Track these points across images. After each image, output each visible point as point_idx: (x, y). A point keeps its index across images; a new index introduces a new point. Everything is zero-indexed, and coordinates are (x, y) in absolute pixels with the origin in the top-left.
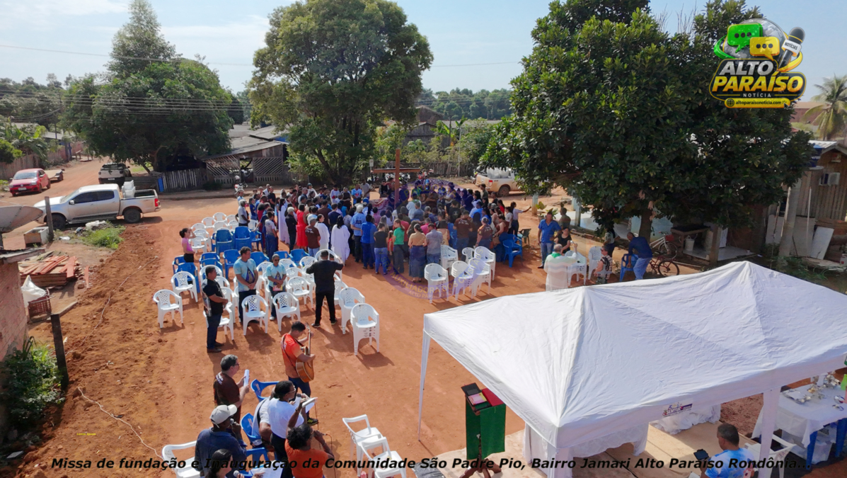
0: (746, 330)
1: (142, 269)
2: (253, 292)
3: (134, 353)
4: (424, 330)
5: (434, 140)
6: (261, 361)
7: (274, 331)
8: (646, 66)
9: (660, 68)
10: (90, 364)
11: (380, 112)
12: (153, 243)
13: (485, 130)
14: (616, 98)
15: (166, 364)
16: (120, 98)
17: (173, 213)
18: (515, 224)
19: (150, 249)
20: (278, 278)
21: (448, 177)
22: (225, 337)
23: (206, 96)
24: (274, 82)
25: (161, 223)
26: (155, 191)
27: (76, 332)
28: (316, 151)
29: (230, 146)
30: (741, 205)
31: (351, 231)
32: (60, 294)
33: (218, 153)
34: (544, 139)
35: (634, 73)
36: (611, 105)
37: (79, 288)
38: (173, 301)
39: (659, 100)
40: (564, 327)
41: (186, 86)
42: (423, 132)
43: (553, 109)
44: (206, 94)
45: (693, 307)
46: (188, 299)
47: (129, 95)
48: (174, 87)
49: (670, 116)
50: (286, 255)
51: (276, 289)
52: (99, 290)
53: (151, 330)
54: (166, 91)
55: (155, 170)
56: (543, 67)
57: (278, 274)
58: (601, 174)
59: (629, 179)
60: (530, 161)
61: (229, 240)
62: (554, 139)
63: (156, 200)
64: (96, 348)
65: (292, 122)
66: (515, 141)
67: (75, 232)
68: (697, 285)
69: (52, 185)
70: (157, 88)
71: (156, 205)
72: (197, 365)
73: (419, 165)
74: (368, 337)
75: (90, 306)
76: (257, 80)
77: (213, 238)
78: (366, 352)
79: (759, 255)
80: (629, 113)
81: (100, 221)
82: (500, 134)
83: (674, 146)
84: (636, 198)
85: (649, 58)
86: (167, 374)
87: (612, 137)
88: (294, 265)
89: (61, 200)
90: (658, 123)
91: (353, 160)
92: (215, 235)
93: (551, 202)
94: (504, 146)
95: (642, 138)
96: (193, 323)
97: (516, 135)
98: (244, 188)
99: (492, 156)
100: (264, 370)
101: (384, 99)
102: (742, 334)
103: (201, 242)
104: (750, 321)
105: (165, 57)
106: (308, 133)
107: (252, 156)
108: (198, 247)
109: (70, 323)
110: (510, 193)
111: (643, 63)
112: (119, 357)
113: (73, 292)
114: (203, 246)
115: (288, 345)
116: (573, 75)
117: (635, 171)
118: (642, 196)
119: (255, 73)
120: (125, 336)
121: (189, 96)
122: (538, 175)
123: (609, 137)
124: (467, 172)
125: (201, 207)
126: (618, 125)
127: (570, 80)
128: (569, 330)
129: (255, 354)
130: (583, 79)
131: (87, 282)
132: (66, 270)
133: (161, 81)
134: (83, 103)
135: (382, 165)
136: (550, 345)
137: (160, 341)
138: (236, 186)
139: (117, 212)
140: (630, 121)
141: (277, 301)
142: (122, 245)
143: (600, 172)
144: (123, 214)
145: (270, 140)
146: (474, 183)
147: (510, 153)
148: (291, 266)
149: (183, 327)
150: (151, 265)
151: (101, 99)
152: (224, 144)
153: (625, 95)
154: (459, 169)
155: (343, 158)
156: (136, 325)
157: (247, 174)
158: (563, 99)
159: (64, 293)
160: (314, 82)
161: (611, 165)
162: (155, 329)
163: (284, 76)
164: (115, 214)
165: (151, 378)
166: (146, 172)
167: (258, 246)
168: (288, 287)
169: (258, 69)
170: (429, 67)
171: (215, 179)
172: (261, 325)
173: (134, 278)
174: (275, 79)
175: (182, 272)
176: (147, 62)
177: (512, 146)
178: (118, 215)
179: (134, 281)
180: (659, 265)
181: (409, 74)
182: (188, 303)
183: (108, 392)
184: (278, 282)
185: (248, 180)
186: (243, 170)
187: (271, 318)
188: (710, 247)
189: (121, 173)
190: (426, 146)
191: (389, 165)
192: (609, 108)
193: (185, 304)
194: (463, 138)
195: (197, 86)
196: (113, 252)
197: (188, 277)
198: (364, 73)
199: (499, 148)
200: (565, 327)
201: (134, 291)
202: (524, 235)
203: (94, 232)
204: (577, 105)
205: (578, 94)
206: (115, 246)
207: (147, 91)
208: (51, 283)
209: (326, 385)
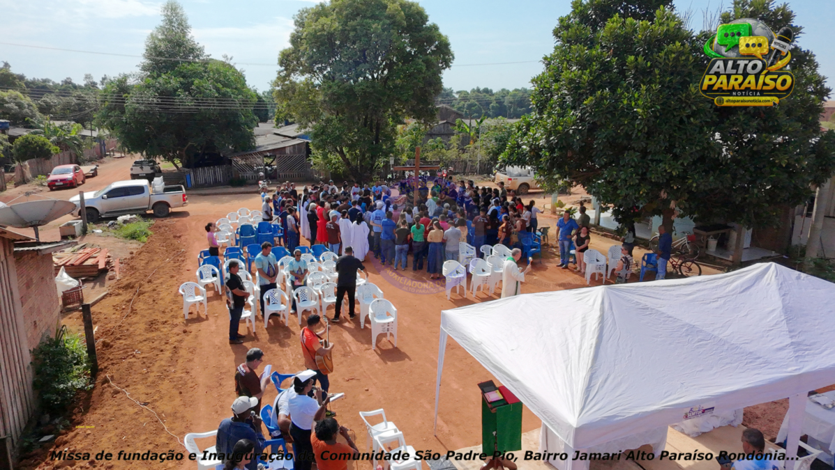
0: (772, 331)
1: (169, 262)
2: (273, 286)
3: (160, 343)
4: (441, 326)
5: (453, 138)
6: (281, 353)
7: (294, 324)
8: (670, 64)
9: (684, 66)
10: (118, 353)
11: (401, 110)
12: (180, 237)
13: (506, 128)
14: (639, 96)
15: (190, 354)
16: (152, 97)
17: (200, 208)
18: (534, 222)
19: (176, 242)
20: (300, 273)
21: (468, 175)
22: (247, 330)
23: (232, 95)
24: (298, 81)
25: (188, 217)
26: (182, 186)
27: (106, 321)
28: (338, 148)
29: (255, 144)
30: (766, 205)
31: (371, 227)
32: (92, 284)
33: (243, 151)
34: (565, 138)
35: (657, 71)
36: (633, 103)
37: (110, 279)
38: (198, 293)
39: (683, 99)
40: (582, 327)
41: (214, 85)
42: (443, 130)
43: (574, 108)
44: (233, 93)
45: (717, 308)
46: (212, 292)
47: (160, 94)
48: (203, 86)
49: (694, 114)
50: (307, 250)
51: (297, 283)
52: (129, 282)
53: (176, 321)
54: (194, 90)
55: (184, 166)
56: (565, 65)
57: (300, 268)
58: (621, 173)
59: (651, 178)
60: (550, 159)
61: (253, 235)
62: (575, 137)
63: (184, 195)
64: (124, 338)
65: (314, 120)
66: (535, 139)
67: (108, 225)
68: (721, 286)
69: (87, 180)
70: (187, 87)
71: (184, 200)
72: (220, 355)
73: (439, 162)
74: (386, 332)
75: (120, 297)
76: (282, 79)
77: (237, 233)
78: (383, 346)
79: (784, 256)
80: (652, 111)
81: (131, 215)
82: (520, 132)
83: (697, 145)
84: (658, 197)
85: (673, 55)
86: (191, 364)
87: (634, 135)
88: (315, 259)
89: (95, 195)
90: (681, 121)
91: (373, 157)
92: (239, 230)
93: (570, 201)
94: (524, 144)
95: (665, 137)
96: (216, 315)
97: (535, 134)
98: (268, 184)
99: (511, 154)
100: (284, 362)
101: (405, 98)
102: (768, 336)
103: (225, 236)
104: (776, 324)
105: (194, 57)
106: (330, 130)
107: (276, 153)
108: (223, 241)
109: (100, 313)
110: (530, 191)
111: (667, 61)
112: (145, 347)
113: (104, 283)
114: (227, 240)
115: (307, 339)
116: (595, 73)
117: (657, 170)
118: (663, 195)
119: (279, 72)
120: (152, 326)
121: (217, 95)
122: (557, 173)
123: (631, 135)
124: (486, 170)
125: (227, 202)
126: (640, 124)
127: (591, 78)
128: (587, 330)
129: (275, 347)
130: (605, 77)
131: (117, 273)
132: (98, 262)
133: (190, 80)
134: (117, 102)
135: (402, 163)
136: (568, 344)
137: (185, 332)
138: (260, 182)
139: (147, 206)
140: (653, 119)
141: (297, 295)
142: (151, 239)
143: (621, 171)
144: (153, 208)
145: (294, 138)
146: (493, 181)
147: (530, 152)
148: (312, 261)
149: (207, 319)
150: (178, 258)
151: (133, 98)
152: (249, 141)
153: (648, 94)
154: (478, 166)
155: (364, 155)
156: (163, 315)
157: (271, 170)
158: (584, 97)
159: (95, 284)
160: (336, 81)
161: (633, 164)
162: (180, 320)
163: (307, 75)
164: (146, 209)
165: (175, 367)
166: (175, 168)
167: (280, 241)
168: (309, 281)
169: (283, 68)
170: (449, 67)
171: (240, 175)
172: (281, 318)
173: (161, 270)
174: (299, 79)
175: (206, 265)
176: (178, 62)
177: (532, 144)
178: (148, 209)
179: (161, 273)
180: (681, 265)
181: (429, 73)
182: (212, 295)
183: (134, 380)
184: (299, 277)
185: (272, 177)
186: (267, 167)
187: (292, 311)
188: (734, 247)
189: (152, 169)
190: (446, 144)
191: (408, 163)
192: (631, 106)
193: (209, 296)
194: (482, 137)
195: (225, 85)
196: (142, 245)
197: (213, 270)
198: (386, 72)
199: (519, 147)
200: (584, 327)
201: (161, 283)
202: (542, 233)
203: (125, 225)
204: (598, 103)
205: (599, 92)
206: (144, 239)
207: (177, 91)
208: (84, 274)
209: (344, 379)
